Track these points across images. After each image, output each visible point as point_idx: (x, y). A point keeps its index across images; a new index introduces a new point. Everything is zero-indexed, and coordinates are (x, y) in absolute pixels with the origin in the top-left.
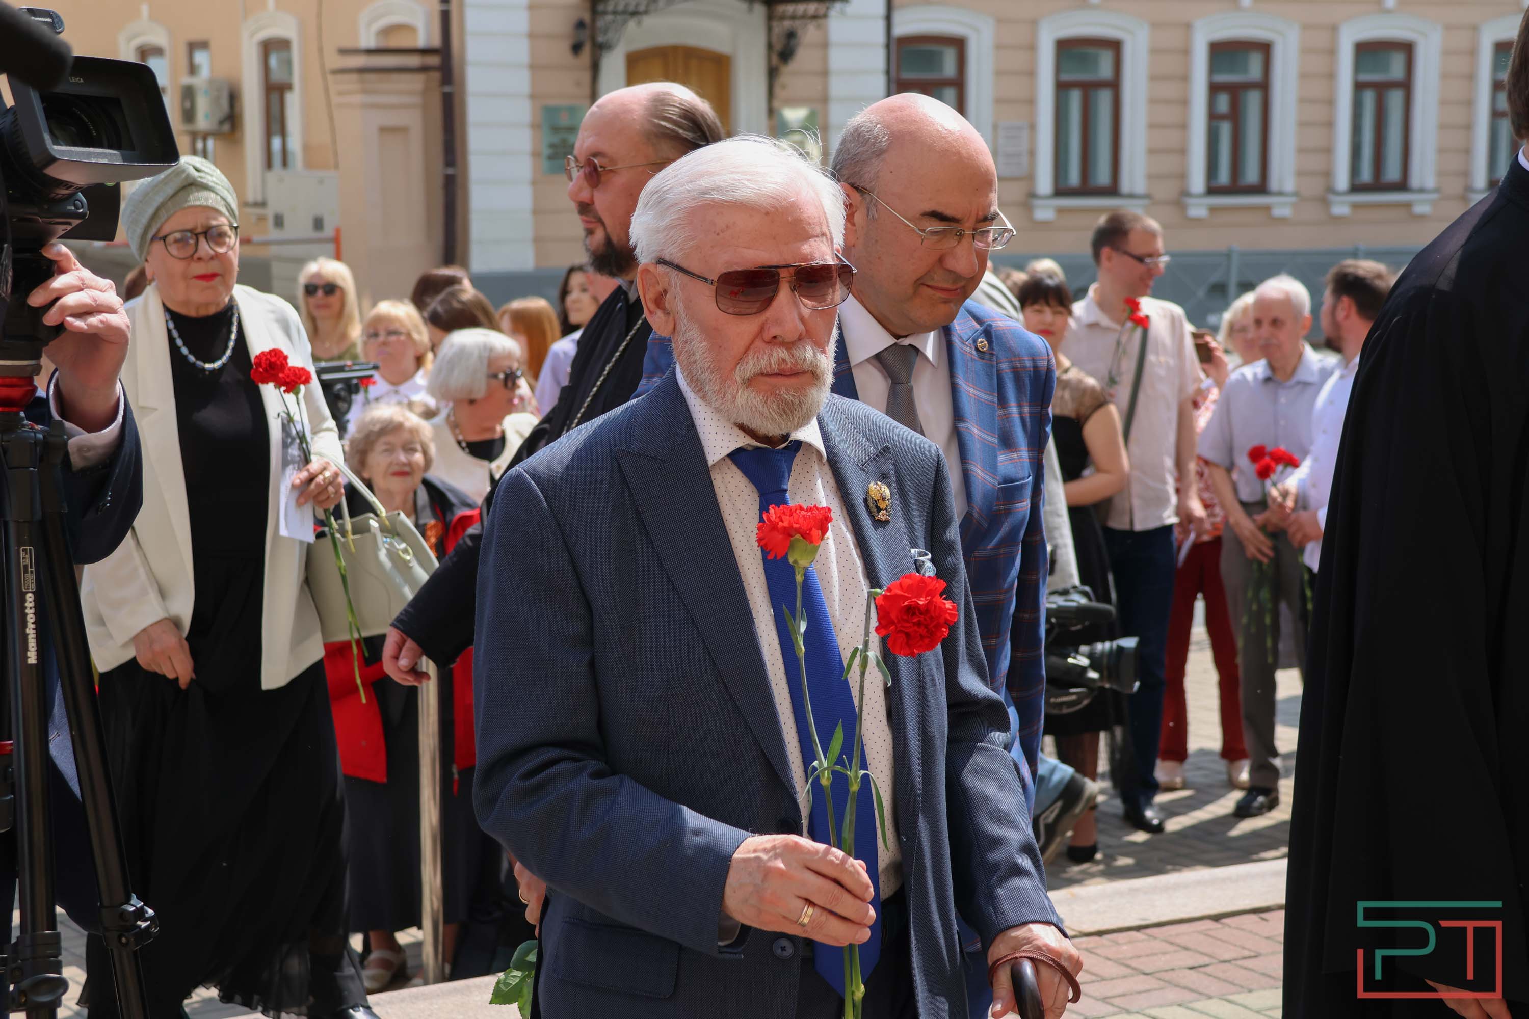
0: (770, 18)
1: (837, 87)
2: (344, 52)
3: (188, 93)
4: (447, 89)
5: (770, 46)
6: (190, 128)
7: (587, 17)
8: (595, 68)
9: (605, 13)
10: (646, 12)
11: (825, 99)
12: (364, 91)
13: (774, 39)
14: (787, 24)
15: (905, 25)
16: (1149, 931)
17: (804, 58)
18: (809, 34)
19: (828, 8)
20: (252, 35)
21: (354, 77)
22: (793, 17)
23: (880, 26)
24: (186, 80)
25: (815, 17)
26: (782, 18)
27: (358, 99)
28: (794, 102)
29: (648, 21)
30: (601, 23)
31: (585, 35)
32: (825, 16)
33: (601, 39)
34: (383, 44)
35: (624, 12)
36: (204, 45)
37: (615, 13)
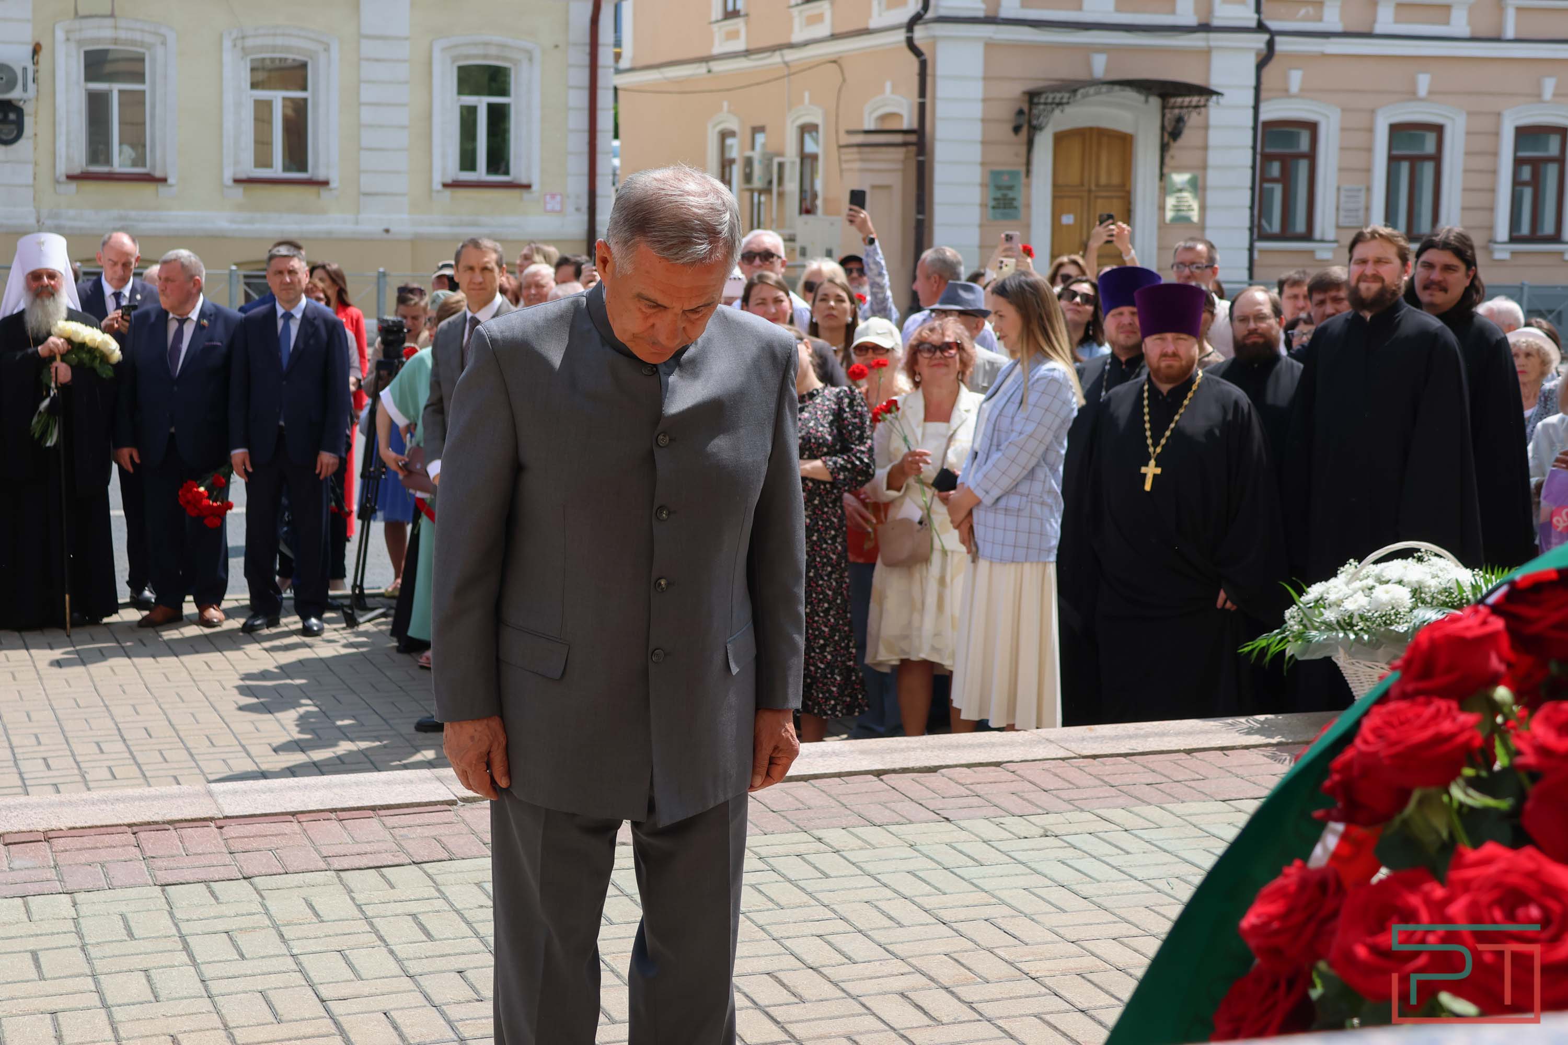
0: (1164, 108)
1: (1214, 158)
2: (850, 132)
3: (749, 162)
4: (921, 158)
5: (1163, 128)
6: (749, 186)
7: (1026, 108)
8: (1030, 144)
9: (1038, 104)
10: (1068, 103)
11: (1204, 167)
12: (862, 160)
13: (1166, 123)
14: (1177, 111)
15: (1269, 112)
16: (1133, 758)
17: (1189, 136)
18: (1193, 119)
19: (1207, 100)
20: (793, 122)
21: (855, 150)
22: (1181, 107)
23: (1250, 112)
24: (748, 153)
25: (1197, 107)
26: (1173, 108)
27: (857, 165)
28: (1180, 169)
29: (1069, 110)
30: (1035, 111)
31: (1024, 120)
32: (1205, 106)
33: (1035, 122)
34: (879, 127)
35: (1052, 104)
36: (761, 129)
37: (1046, 104)
